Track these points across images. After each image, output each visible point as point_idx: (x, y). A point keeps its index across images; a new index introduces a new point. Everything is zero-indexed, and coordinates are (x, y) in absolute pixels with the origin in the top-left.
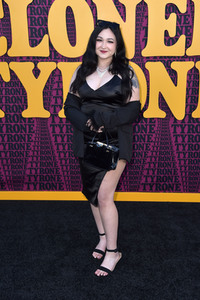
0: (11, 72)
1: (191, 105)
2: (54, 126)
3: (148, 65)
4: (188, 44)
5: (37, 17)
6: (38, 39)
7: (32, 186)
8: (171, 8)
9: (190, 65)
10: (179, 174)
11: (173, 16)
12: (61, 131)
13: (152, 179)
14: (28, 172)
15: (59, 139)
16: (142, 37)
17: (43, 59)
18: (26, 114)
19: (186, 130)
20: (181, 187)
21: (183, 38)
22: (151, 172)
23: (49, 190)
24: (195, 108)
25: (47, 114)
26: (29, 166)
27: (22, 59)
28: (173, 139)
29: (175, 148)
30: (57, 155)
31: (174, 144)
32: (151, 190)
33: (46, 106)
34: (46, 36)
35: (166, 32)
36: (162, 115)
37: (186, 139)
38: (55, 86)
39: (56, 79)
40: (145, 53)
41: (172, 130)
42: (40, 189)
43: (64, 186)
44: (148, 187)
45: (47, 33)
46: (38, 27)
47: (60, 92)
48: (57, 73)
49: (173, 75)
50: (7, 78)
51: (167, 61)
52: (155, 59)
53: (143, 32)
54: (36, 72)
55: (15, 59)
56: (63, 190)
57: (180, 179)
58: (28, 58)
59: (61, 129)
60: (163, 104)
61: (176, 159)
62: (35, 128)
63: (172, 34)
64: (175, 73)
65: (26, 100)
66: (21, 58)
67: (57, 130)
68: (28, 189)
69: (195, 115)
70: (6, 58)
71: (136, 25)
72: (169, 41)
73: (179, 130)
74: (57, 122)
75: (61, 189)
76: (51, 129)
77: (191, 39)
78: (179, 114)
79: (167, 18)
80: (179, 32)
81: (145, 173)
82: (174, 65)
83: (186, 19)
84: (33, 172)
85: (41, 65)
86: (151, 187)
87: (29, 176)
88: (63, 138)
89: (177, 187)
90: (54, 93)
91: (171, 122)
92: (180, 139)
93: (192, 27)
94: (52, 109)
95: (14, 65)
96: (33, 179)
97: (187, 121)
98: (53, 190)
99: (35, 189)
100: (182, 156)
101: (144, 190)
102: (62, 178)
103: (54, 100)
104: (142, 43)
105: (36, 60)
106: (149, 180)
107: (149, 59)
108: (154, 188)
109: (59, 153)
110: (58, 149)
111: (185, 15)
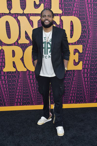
2: (1, 76)
12: (5, 78)
38: (1, 57)
39: (2, 54)
43: (6, 104)
47: (3, 60)
48: (2, 51)
56: (6, 106)
59: (4, 77)
74: (2, 74)
75: (5, 105)
88: (5, 81)
90: (1, 60)
98: (1, 106)
102: (5, 100)
103: (1, 64)
109: (4, 88)
110: (3, 86)
111: (59, 25)
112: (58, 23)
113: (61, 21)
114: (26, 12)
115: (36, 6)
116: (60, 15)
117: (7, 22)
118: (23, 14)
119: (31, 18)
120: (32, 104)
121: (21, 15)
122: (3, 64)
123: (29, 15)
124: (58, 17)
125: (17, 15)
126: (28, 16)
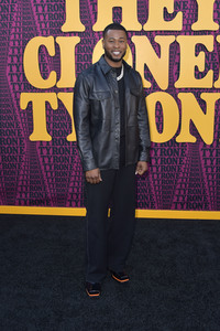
0: (59, 100)
3: (180, 96)
4: (215, 79)
5: (83, 54)
7: (74, 203)
8: (200, 48)
10: (208, 194)
11: (202, 54)
13: (184, 198)
14: (70, 190)
16: (175, 70)
19: (214, 153)
20: (210, 206)
21: (211, 73)
22: (182, 192)
26: (72, 184)
28: (203, 162)
29: (204, 170)
31: (203, 166)
32: (182, 209)
35: (196, 68)
36: (193, 140)
37: (214, 162)
40: (178, 85)
41: (201, 153)
44: (179, 205)
49: (203, 104)
50: (55, 106)
51: (197, 92)
52: (186, 90)
53: (175, 68)
55: (62, 90)
57: (209, 198)
60: (193, 130)
63: (202, 69)
64: (204, 102)
68: (71, 206)
70: (55, 89)
71: (170, 61)
72: (199, 75)
73: (208, 154)
77: (218, 74)
78: (208, 138)
79: (196, 55)
80: (207, 67)
81: (177, 192)
82: (204, 96)
83: (213, 57)
84: (75, 190)
86: (182, 205)
87: (72, 194)
89: (206, 206)
91: (201, 146)
92: (209, 162)
93: (219, 63)
95: (61, 95)
96: (75, 197)
97: (215, 145)
99: (77, 206)
100: (210, 177)
101: (176, 209)
104: (175, 77)
106: (181, 199)
107: (181, 90)
108: (185, 206)
111: (212, 53)
112: (210, 48)
113: (217, 44)
114: (147, 27)
115: (168, 17)
116: (215, 33)
118: (142, 33)
119: (158, 39)
120: (153, 208)
121: (137, 33)
123: (153, 34)
124: (212, 37)
125: (130, 34)
126: (151, 35)
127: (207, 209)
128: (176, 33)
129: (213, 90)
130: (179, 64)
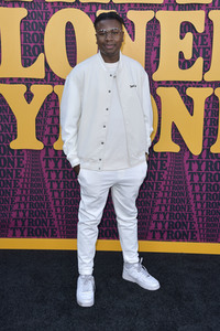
1: (209, 139)
2: (47, 160)
3: (160, 91)
4: (206, 68)
5: (31, 33)
6: (32, 58)
7: (18, 232)
8: (186, 27)
9: (208, 91)
10: (195, 219)
11: (189, 36)
12: (56, 166)
13: (164, 225)
14: (14, 215)
15: (53, 175)
16: (153, 59)
17: (37, 81)
18: (14, 145)
19: (203, 167)
20: (198, 235)
21: (200, 61)
22: (162, 217)
23: (38, 237)
24: (214, 141)
25: (39, 146)
26: (16, 207)
27: (12, 81)
28: (188, 178)
29: (190, 188)
30: (50, 194)
31: (189, 183)
32: (162, 239)
33: (39, 137)
34: (42, 55)
35: (181, 54)
36: (176, 148)
37: (204, 178)
38: (51, 113)
39: (53, 104)
40: (157, 77)
41: (187, 166)
42: (29, 236)
43: (57, 232)
44: (158, 234)
45: (43, 52)
46: (32, 45)
47: (56, 120)
48: (53, 98)
49: (189, 103)
51: (182, 87)
52: (168, 84)
53: (154, 53)
54: (29, 97)
55: (4, 81)
56: (56, 237)
57: (196, 226)
58: (20, 79)
59: (56, 163)
60: (177, 136)
61: (192, 201)
62: (24, 162)
63: (188, 56)
64: (191, 100)
65: (15, 129)
66: (11, 79)
67: (52, 164)
68: (14, 236)
69: (214, 149)
71: (147, 45)
72: (185, 64)
73: (195, 167)
74: (51, 154)
75: (54, 236)
76: (44, 164)
77: (210, 62)
78: (196, 148)
79: (182, 38)
80: (196, 54)
81: (155, 217)
82: (190, 92)
83: (203, 40)
84: (21, 214)
85: (34, 88)
86: (162, 234)
87: (16, 220)
88: (57, 175)
89: (193, 235)
90: (49, 121)
91: (186, 157)
92: (196, 178)
93: (211, 48)
94: (46, 140)
96: (20, 224)
97: (204, 156)
98: (44, 237)
99: (22, 236)
100: (198, 197)
101: (154, 239)
102: (56, 222)
103: (48, 129)
104: (154, 66)
105: (28, 82)
106: (160, 226)
107: (161, 84)
108: (165, 236)
109: (53, 192)
110: (51, 187)
111: (203, 35)
112: (200, 28)
113: (209, 23)
116: (207, 8)
117: (69, 26)
118: (111, 6)
119: (131, 15)
121: (104, 6)
122: (54, 130)
123: (126, 7)
124: (202, 13)
125: (94, 8)
126: (122, 9)
127: (194, 240)
128: (155, 7)
129: (202, 84)
130: (159, 49)
